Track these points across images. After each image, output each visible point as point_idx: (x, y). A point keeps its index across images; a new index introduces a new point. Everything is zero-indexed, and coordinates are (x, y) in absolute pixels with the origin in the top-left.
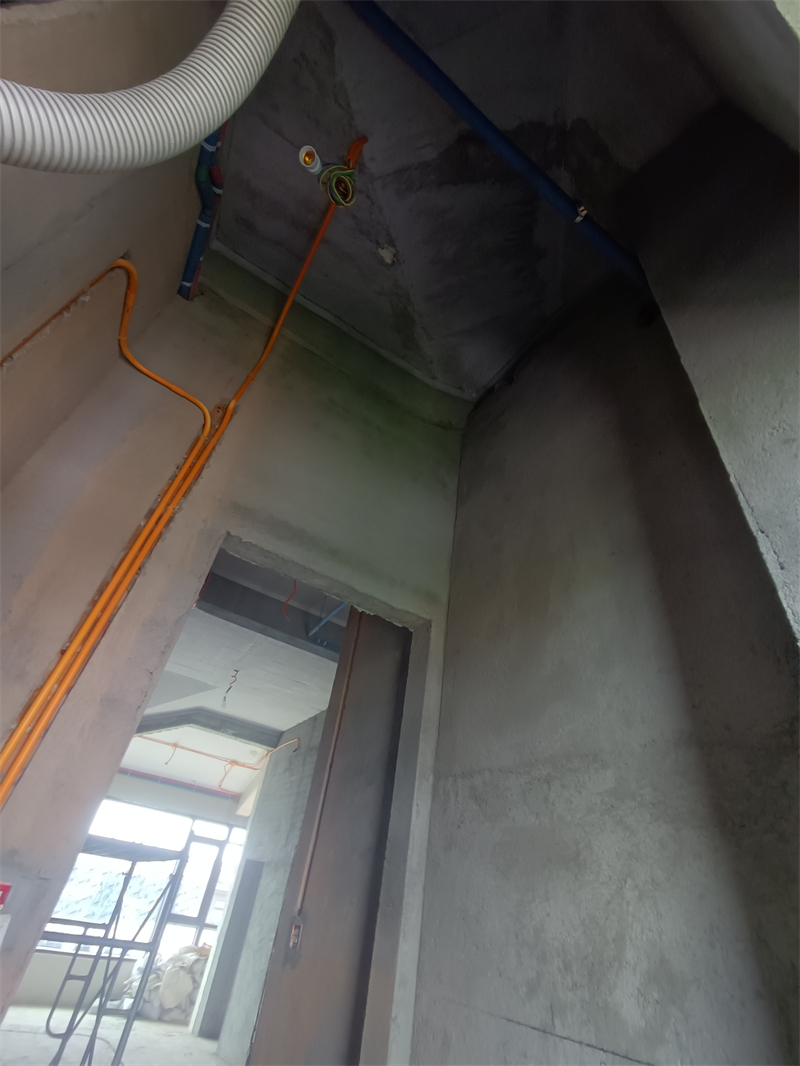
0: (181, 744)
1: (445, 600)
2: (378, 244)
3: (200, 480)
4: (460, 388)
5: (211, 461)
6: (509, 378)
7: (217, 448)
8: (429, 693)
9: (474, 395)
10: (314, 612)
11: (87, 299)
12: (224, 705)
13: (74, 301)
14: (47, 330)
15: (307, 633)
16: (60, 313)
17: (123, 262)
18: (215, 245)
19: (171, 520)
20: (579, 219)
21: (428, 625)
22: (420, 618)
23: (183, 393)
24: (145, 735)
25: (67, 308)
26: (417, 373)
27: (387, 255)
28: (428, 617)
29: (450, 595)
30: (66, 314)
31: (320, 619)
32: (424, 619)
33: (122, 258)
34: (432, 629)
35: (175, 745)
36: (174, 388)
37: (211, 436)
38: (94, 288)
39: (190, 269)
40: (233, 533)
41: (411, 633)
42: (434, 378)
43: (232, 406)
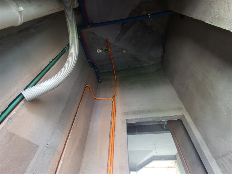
0: (154, 166)
1: (184, 107)
2: (121, 51)
3: (116, 112)
4: (156, 61)
5: (116, 107)
6: (164, 51)
7: (116, 104)
8: (196, 134)
9: (160, 60)
10: (162, 123)
11: (84, 95)
12: (157, 153)
13: (82, 96)
14: (81, 103)
15: (163, 129)
16: (81, 100)
17: (86, 86)
18: (100, 72)
19: (115, 123)
20: (150, 16)
21: (183, 116)
22: (180, 115)
23: (106, 98)
24: (146, 166)
25: (82, 98)
26: (145, 65)
27: (124, 52)
28: (182, 114)
29: (184, 105)
30: (82, 99)
31: (164, 124)
32: (181, 115)
33: (86, 85)
34: (185, 116)
35: (153, 167)
36: (105, 98)
37: (114, 103)
38: (84, 92)
39: (98, 78)
40: (127, 119)
41: (181, 120)
42: (149, 63)
43: (115, 95)
